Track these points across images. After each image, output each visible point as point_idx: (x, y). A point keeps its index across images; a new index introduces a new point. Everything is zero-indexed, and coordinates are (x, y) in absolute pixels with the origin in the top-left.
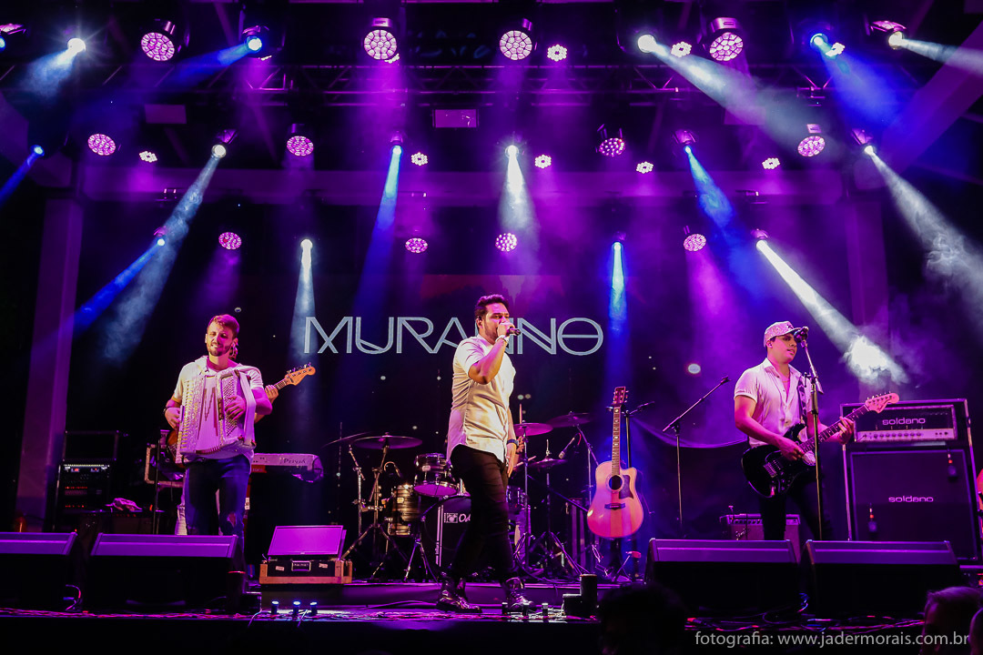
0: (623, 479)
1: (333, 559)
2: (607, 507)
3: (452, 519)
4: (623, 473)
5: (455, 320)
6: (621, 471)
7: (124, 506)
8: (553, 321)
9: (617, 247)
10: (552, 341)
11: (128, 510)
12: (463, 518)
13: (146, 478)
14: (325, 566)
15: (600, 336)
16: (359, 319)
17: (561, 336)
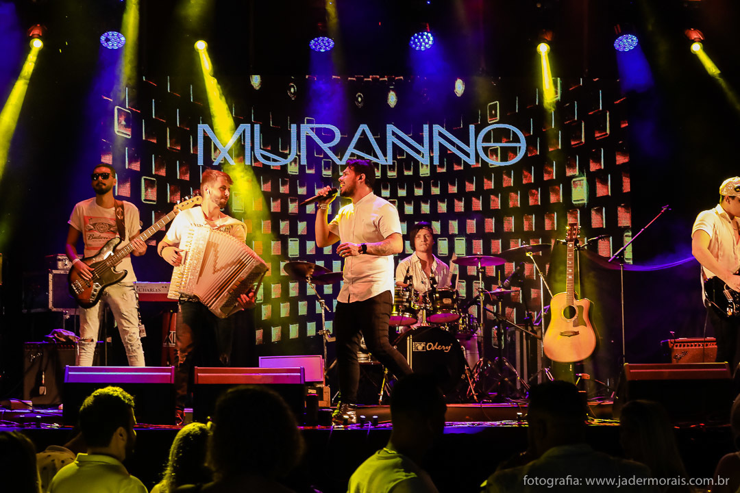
0: (577, 309)
1: (318, 386)
2: (562, 334)
3: (420, 348)
4: (578, 303)
5: (364, 127)
6: (575, 301)
7: (66, 338)
8: (472, 128)
9: (543, 49)
10: (471, 150)
11: (72, 341)
12: (430, 346)
13: (50, 305)
14: (314, 392)
15: (523, 144)
16: (257, 127)
17: (480, 145)
